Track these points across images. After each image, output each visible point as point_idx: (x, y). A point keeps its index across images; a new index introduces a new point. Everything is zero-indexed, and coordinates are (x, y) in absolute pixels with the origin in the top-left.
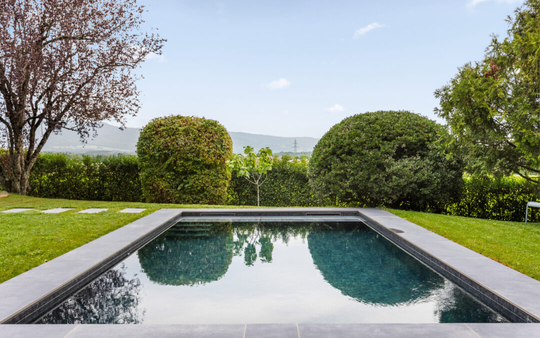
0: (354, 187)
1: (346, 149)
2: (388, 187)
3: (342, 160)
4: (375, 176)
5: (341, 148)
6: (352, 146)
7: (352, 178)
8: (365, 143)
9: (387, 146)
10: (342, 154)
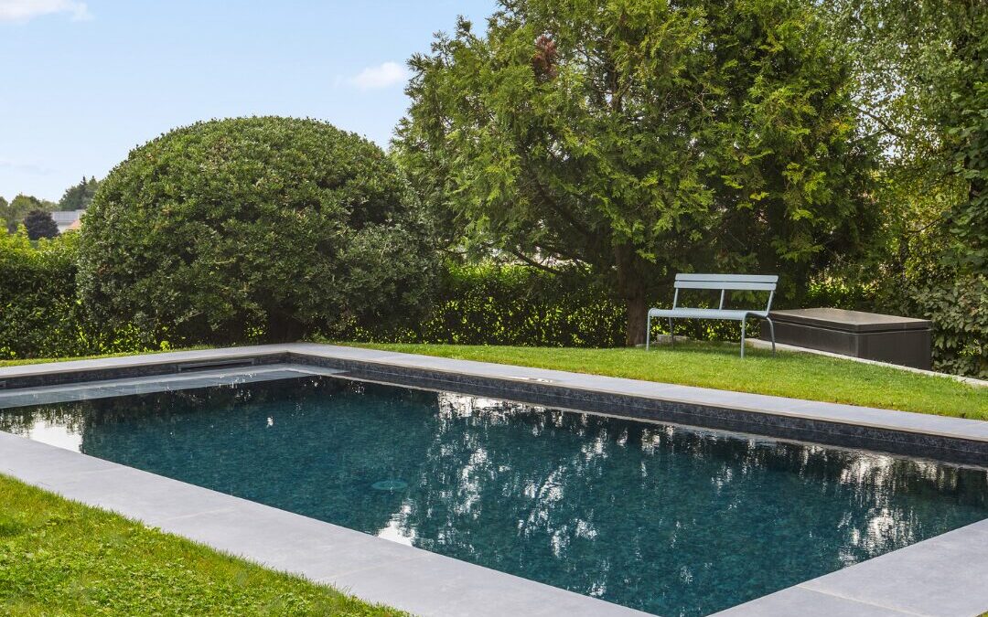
0: (260, 294)
1: (237, 208)
2: (341, 292)
3: (225, 234)
4: (315, 270)
5: (218, 204)
6: (253, 198)
7: (257, 275)
8: (282, 192)
9: (332, 201)
10: (224, 218)
